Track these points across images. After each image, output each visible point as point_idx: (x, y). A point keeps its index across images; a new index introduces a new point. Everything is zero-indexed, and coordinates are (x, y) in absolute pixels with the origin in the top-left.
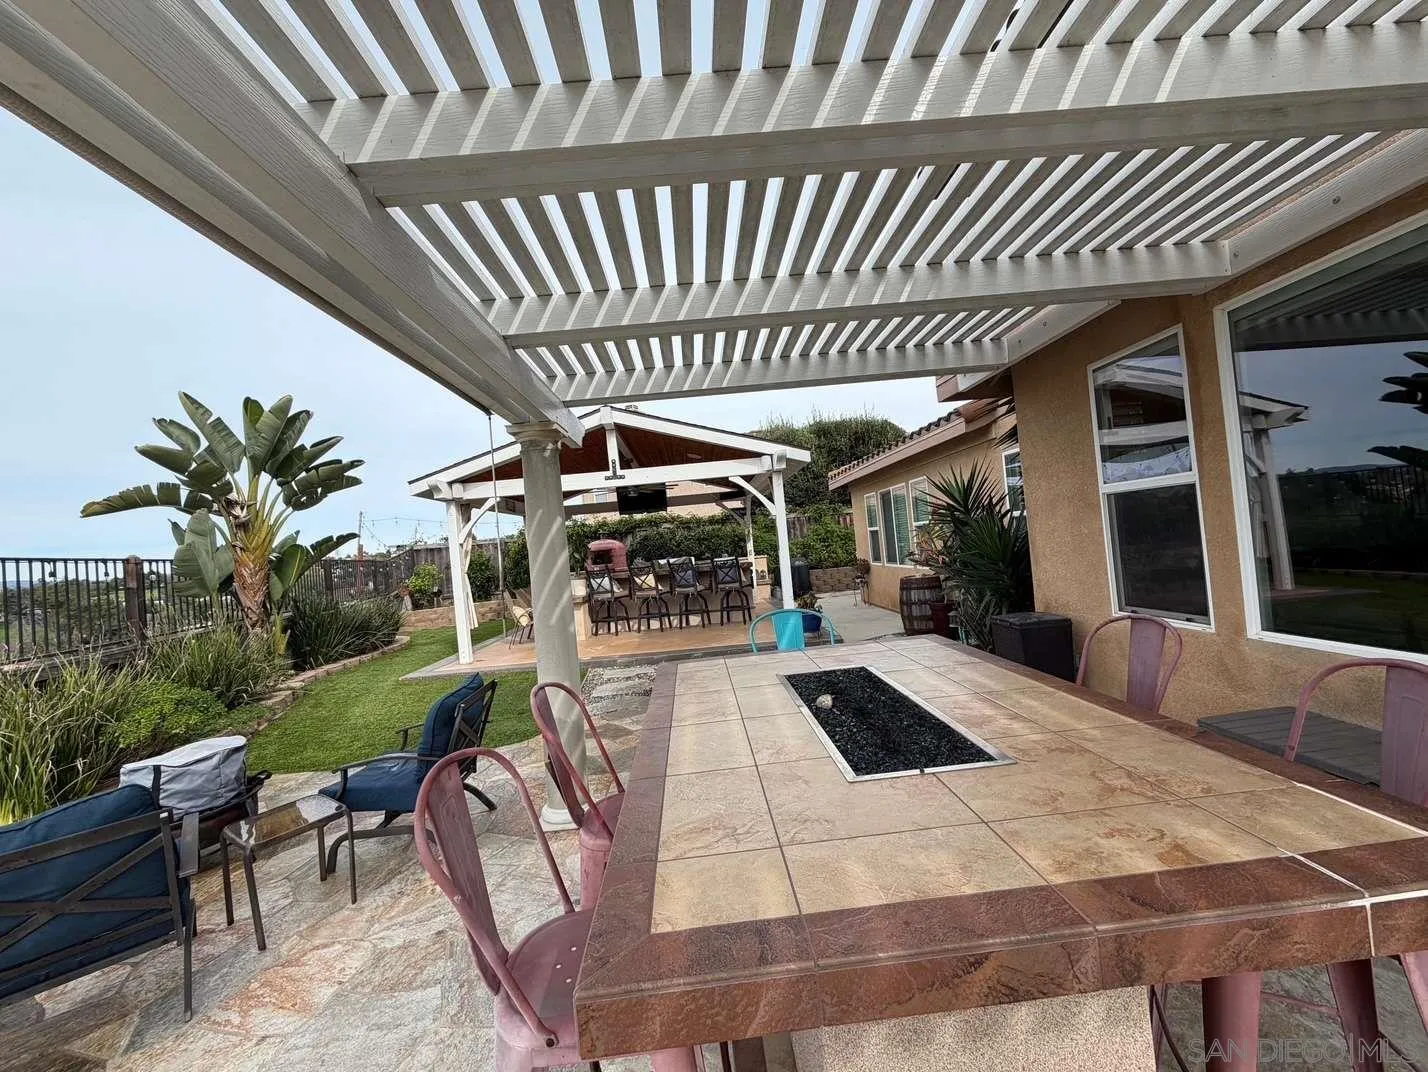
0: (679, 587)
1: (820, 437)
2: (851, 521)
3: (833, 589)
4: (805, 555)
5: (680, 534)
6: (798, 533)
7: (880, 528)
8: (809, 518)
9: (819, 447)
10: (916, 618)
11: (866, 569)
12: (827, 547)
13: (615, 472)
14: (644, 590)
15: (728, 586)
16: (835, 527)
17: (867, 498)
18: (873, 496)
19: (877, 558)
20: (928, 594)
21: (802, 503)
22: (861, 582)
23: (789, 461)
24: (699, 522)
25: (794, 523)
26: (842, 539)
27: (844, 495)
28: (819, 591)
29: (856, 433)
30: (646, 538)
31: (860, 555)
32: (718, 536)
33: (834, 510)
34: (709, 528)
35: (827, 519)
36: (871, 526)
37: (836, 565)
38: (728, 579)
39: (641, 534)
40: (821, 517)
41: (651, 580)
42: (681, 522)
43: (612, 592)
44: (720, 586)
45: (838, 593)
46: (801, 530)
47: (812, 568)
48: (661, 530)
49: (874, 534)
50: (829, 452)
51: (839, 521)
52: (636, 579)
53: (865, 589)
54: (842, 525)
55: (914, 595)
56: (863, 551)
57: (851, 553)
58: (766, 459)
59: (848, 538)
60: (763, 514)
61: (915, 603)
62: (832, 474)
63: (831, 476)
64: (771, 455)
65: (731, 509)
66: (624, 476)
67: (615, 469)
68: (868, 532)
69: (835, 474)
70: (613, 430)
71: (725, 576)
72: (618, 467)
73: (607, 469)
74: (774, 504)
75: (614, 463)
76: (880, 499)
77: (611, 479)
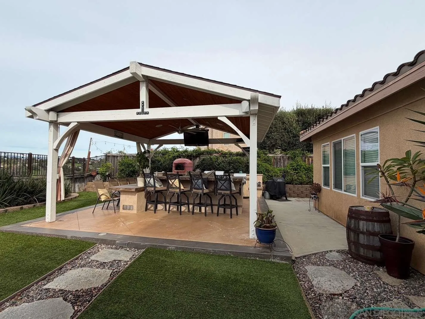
0: (195, 189)
1: (298, 116)
2: (312, 161)
3: (298, 196)
4: (284, 176)
5: (221, 159)
6: (282, 164)
7: (331, 165)
8: (289, 158)
9: (298, 121)
10: (364, 246)
11: (318, 189)
12: (297, 173)
13: (143, 109)
14: (174, 188)
15: (223, 192)
16: (303, 163)
17: (324, 146)
18: (328, 144)
19: (327, 184)
20: (377, 227)
21: (286, 149)
22: (315, 197)
24: (231, 154)
25: (280, 160)
26: (306, 170)
27: (309, 145)
28: (291, 196)
29: (320, 115)
30: (204, 160)
31: (315, 181)
32: (239, 162)
33: (303, 154)
34: (235, 158)
35: (299, 159)
36: (324, 163)
37: (301, 184)
38: (223, 187)
39: (202, 157)
40: (295, 157)
41: (176, 183)
42: (222, 154)
43: (155, 187)
44: (219, 191)
45: (300, 199)
46: (284, 164)
47: (287, 183)
48: (212, 157)
49: (326, 169)
50: (303, 124)
51: (305, 160)
52: (170, 181)
53: (317, 201)
54: (307, 163)
55: (363, 225)
56: (318, 178)
57: (310, 178)
59: (310, 170)
60: (264, 153)
61: (363, 233)
62: (302, 132)
63: (302, 133)
64: (249, 101)
65: (242, 148)
66: (148, 112)
67: (143, 107)
68: (322, 167)
69: (304, 132)
70: (144, 80)
71: (222, 186)
72: (145, 107)
73: (139, 108)
74: (249, 139)
75: (143, 103)
76: (333, 146)
77: (140, 114)
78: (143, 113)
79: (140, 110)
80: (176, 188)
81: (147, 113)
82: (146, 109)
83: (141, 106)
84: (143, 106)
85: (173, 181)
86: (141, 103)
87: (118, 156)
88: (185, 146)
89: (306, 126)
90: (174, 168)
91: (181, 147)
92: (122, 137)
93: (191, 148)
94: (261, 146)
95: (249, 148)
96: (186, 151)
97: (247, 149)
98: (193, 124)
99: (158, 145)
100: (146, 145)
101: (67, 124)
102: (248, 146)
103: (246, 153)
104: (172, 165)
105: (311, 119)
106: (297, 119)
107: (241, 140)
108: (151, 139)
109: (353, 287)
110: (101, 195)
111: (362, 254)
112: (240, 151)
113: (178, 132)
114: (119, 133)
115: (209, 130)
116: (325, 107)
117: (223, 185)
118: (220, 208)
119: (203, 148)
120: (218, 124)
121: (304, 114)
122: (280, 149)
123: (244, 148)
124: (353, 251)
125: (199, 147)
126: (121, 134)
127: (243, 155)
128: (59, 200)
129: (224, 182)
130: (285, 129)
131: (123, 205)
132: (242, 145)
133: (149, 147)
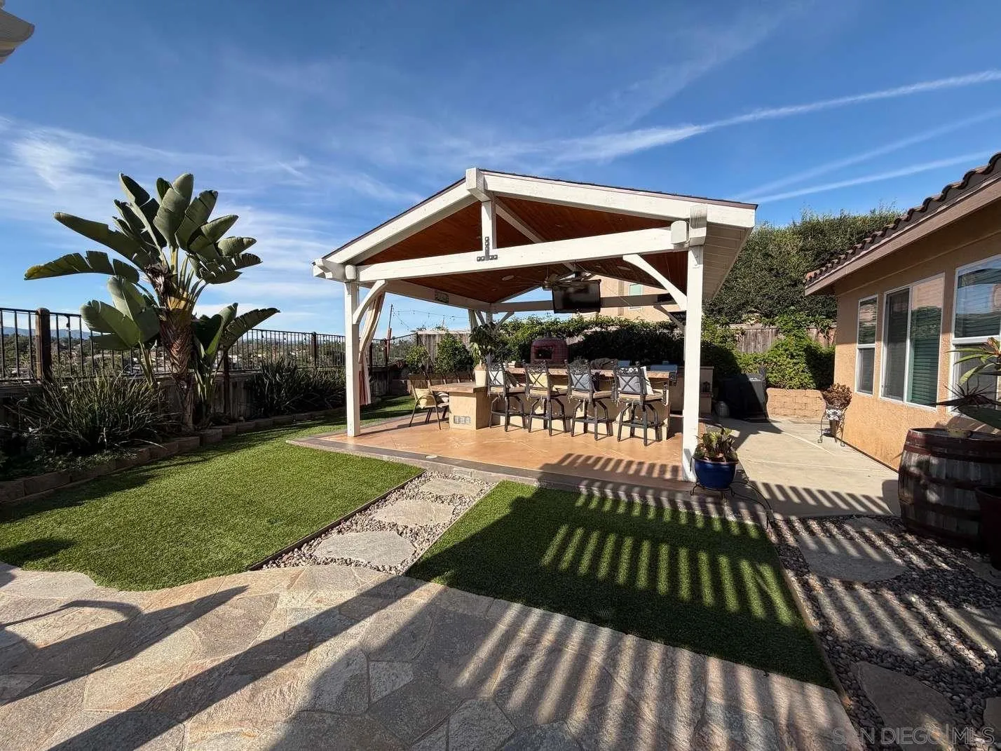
0: (576, 390)
1: (806, 238)
3: (796, 415)
6: (759, 345)
7: (879, 345)
8: (776, 330)
9: (803, 249)
10: (936, 508)
11: (843, 398)
13: (487, 252)
14: (539, 388)
15: (628, 397)
16: (811, 343)
18: (875, 299)
19: (867, 386)
21: (771, 313)
22: (834, 413)
23: (713, 228)
31: (838, 380)
35: (801, 333)
36: (863, 341)
37: (804, 387)
40: (792, 330)
41: (543, 379)
45: (801, 419)
47: (771, 386)
49: (867, 354)
50: (818, 255)
52: (531, 377)
54: (821, 341)
55: (940, 467)
56: (846, 374)
58: (679, 227)
61: (937, 482)
62: (812, 274)
63: (811, 277)
64: (687, 220)
65: (670, 313)
66: (497, 256)
67: (489, 248)
68: (858, 351)
69: (816, 274)
70: (488, 199)
71: (625, 386)
72: (491, 246)
73: (480, 248)
74: (686, 294)
75: (488, 241)
76: (887, 303)
77: (483, 260)
78: (488, 257)
79: (482, 253)
80: (542, 389)
81: (495, 258)
82: (493, 252)
83: (484, 246)
84: (488, 246)
85: (536, 376)
86: (484, 241)
87: (435, 335)
88: (555, 313)
89: (825, 258)
90: (533, 355)
91: (546, 316)
92: (446, 302)
93: (565, 317)
94: (712, 309)
95: (684, 313)
96: (555, 323)
97: (681, 316)
98: (570, 271)
99: (505, 314)
100: (484, 314)
101: (369, 284)
102: (682, 309)
103: (677, 322)
104: (530, 350)
105: (838, 241)
106: (801, 244)
107: (667, 298)
108: (493, 302)
109: (899, 576)
110: (421, 398)
111: (933, 524)
112: (666, 320)
113: (544, 288)
114: (442, 294)
115: (602, 280)
116: (877, 213)
117: (627, 383)
118: (623, 426)
119: (589, 316)
120: (619, 267)
121: (822, 232)
122: (756, 312)
123: (673, 313)
124: (911, 518)
125: (581, 314)
126: (445, 296)
127: (672, 327)
128: (363, 404)
129: (630, 378)
130: (771, 270)
131: (454, 416)
132: (669, 308)
133: (490, 317)
